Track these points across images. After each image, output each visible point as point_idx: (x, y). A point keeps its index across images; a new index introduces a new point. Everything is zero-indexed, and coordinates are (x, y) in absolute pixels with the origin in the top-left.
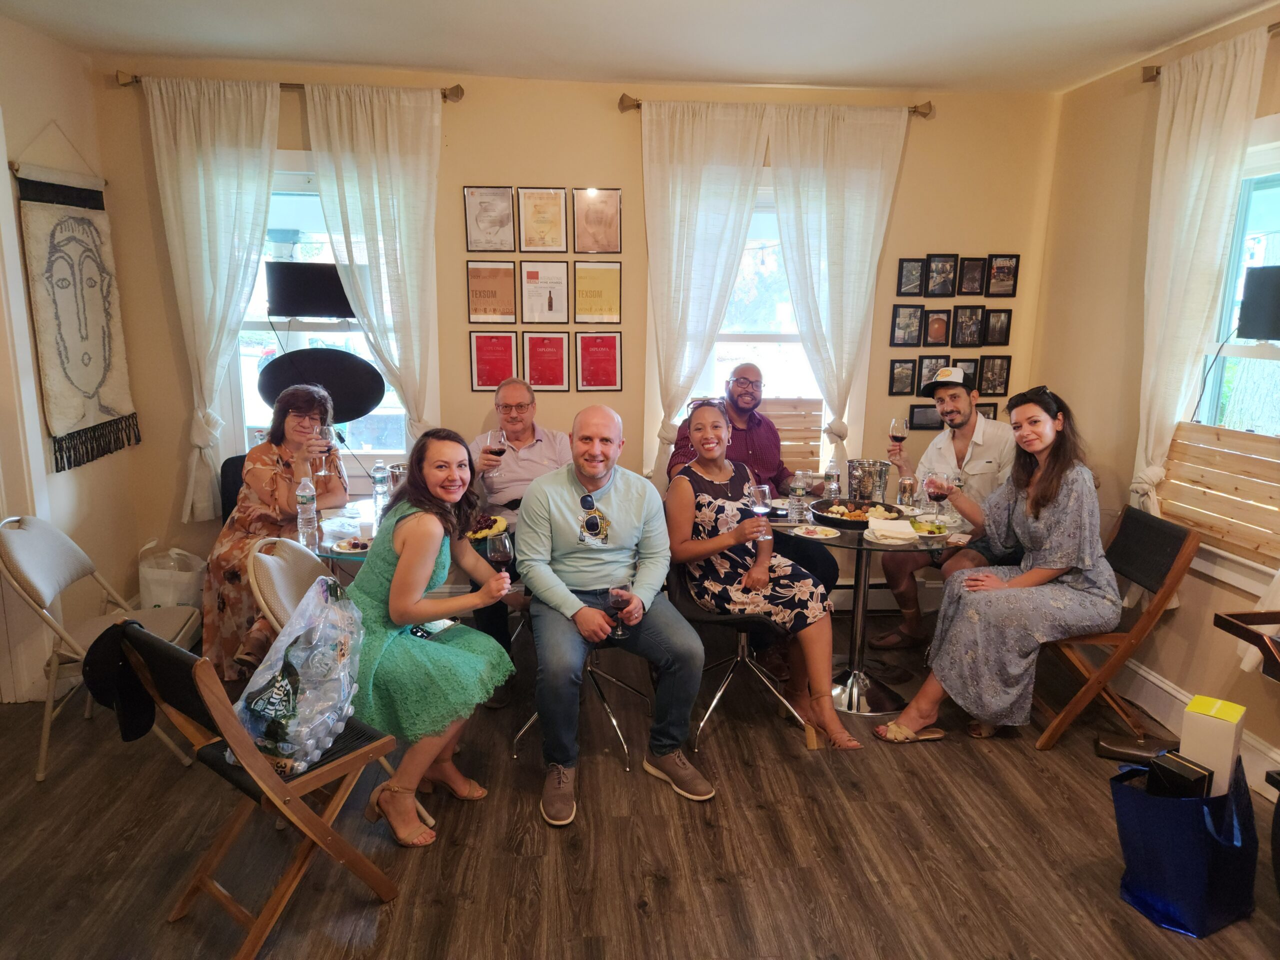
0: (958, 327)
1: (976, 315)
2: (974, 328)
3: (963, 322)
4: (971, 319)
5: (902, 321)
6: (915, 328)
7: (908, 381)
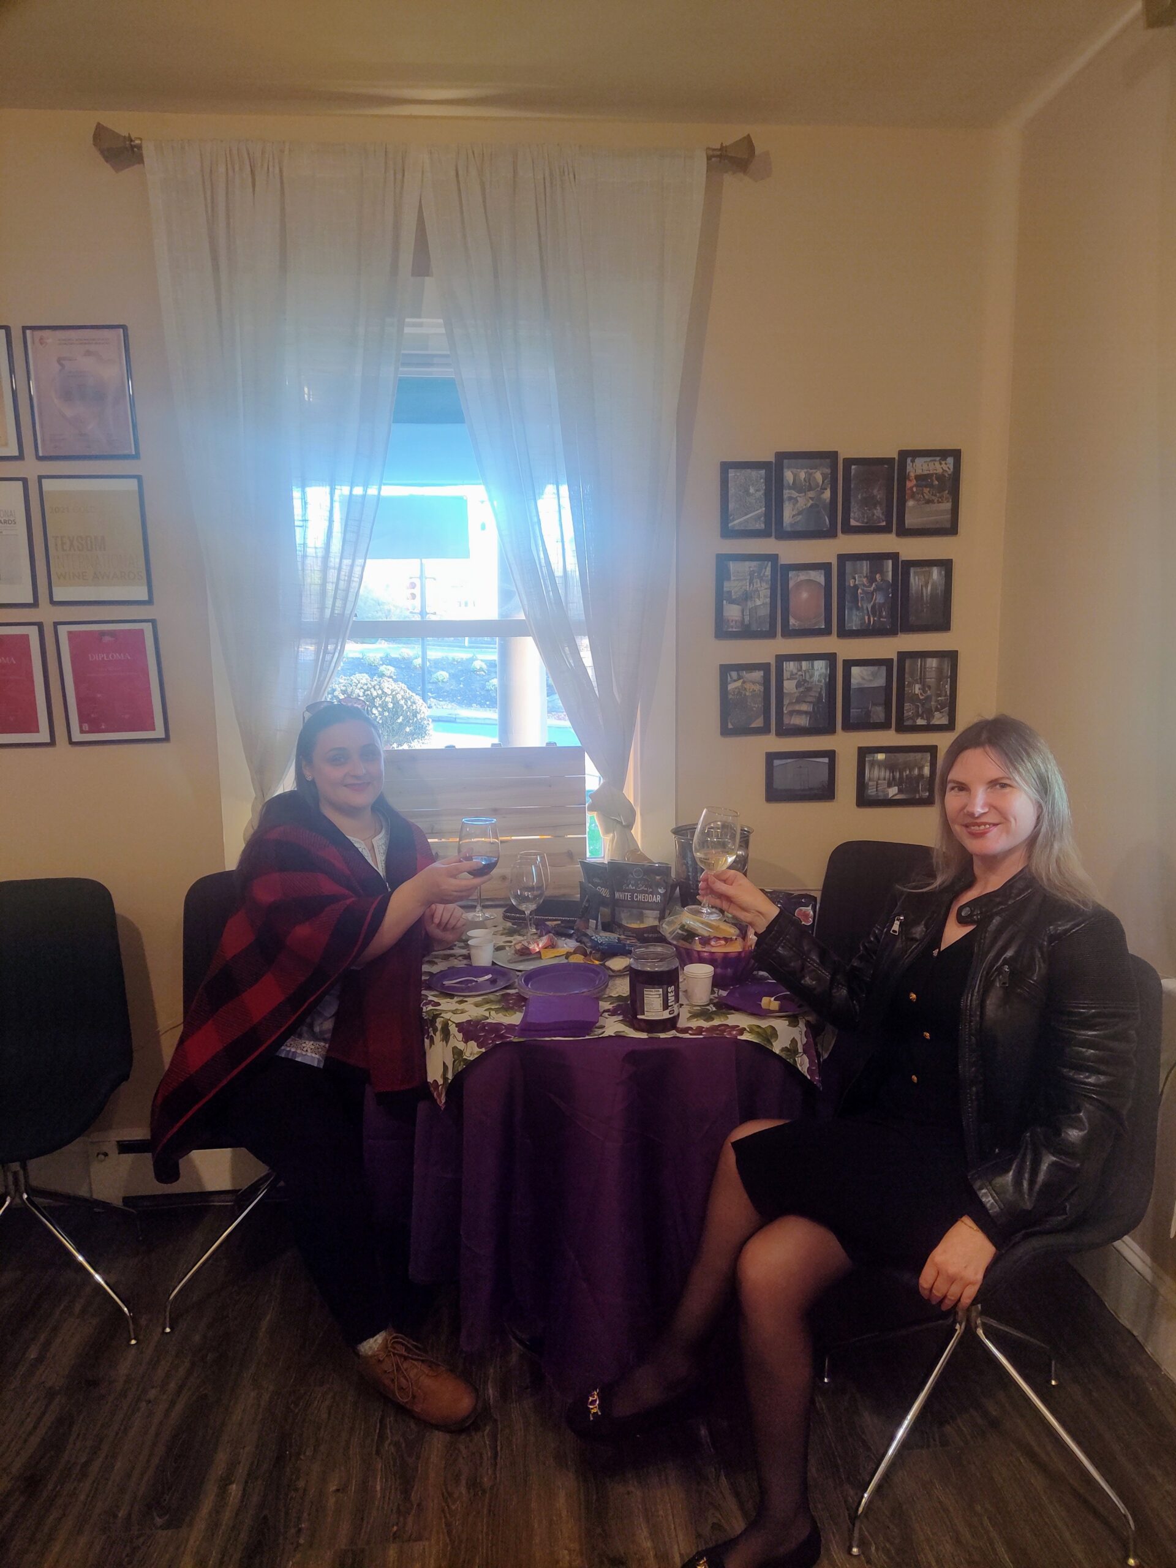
0: (848, 597)
1: (882, 572)
2: (879, 598)
3: (856, 587)
4: (872, 580)
5: (733, 586)
6: (762, 601)
7: (757, 705)
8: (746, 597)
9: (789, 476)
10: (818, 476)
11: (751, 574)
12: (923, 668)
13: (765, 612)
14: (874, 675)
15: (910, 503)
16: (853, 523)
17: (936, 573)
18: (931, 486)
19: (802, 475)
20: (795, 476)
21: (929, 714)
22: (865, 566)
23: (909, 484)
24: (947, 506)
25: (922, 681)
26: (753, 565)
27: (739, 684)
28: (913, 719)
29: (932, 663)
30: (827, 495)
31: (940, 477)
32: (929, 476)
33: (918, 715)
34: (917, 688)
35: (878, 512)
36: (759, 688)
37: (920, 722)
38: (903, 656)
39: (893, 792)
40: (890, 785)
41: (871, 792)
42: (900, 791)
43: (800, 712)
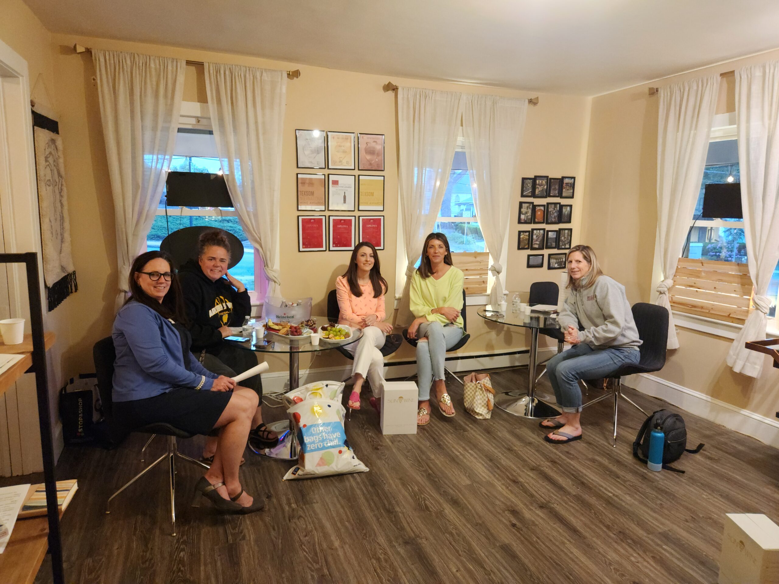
0: (549, 214)
1: (557, 208)
2: (556, 214)
3: (551, 211)
4: (554, 209)
5: (524, 210)
6: (529, 214)
7: (527, 242)
8: (526, 213)
9: (537, 182)
10: (544, 182)
11: (527, 207)
12: (564, 233)
13: (530, 217)
14: (554, 234)
15: (564, 190)
16: (551, 195)
17: (568, 208)
18: (568, 186)
19: (540, 182)
20: (539, 182)
21: (565, 245)
22: (553, 205)
23: (564, 185)
24: (572, 191)
25: (564, 236)
26: (528, 205)
27: (523, 236)
28: (562, 246)
29: (566, 231)
30: (546, 187)
31: (571, 184)
32: (568, 183)
33: (563, 245)
34: (563, 238)
35: (557, 192)
36: (527, 237)
37: (563, 247)
38: (560, 230)
39: (556, 266)
40: (556, 264)
41: (551, 266)
42: (558, 265)
43: (536, 244)
